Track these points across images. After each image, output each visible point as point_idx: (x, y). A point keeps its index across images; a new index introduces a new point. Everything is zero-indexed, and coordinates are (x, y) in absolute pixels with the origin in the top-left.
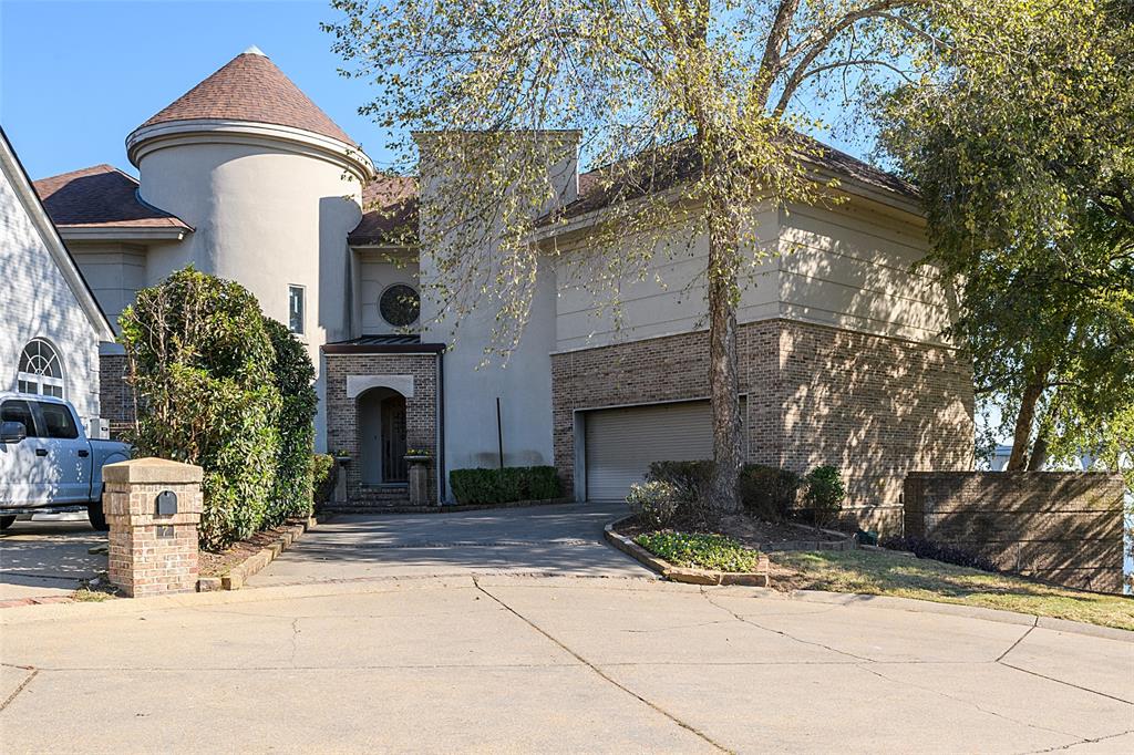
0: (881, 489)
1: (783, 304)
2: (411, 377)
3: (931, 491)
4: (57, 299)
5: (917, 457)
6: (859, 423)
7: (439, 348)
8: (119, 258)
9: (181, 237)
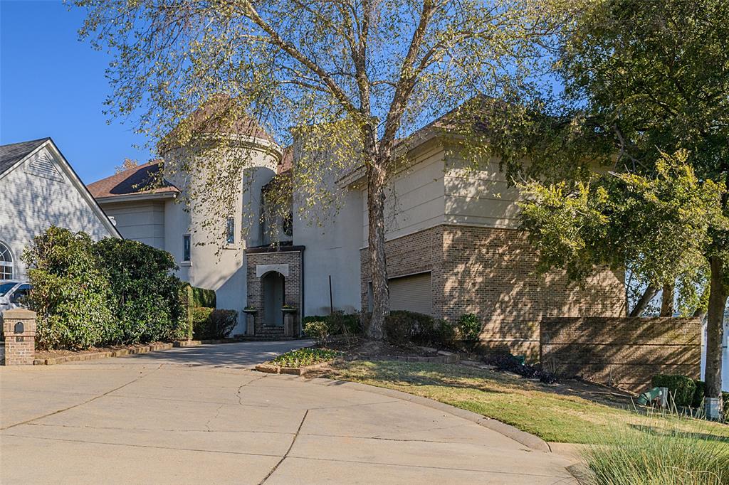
0: (530, 329)
1: (448, 216)
2: (287, 265)
3: (546, 330)
4: (96, 232)
5: (565, 309)
6: (509, 287)
7: (302, 249)
8: (151, 209)
9: (175, 196)
